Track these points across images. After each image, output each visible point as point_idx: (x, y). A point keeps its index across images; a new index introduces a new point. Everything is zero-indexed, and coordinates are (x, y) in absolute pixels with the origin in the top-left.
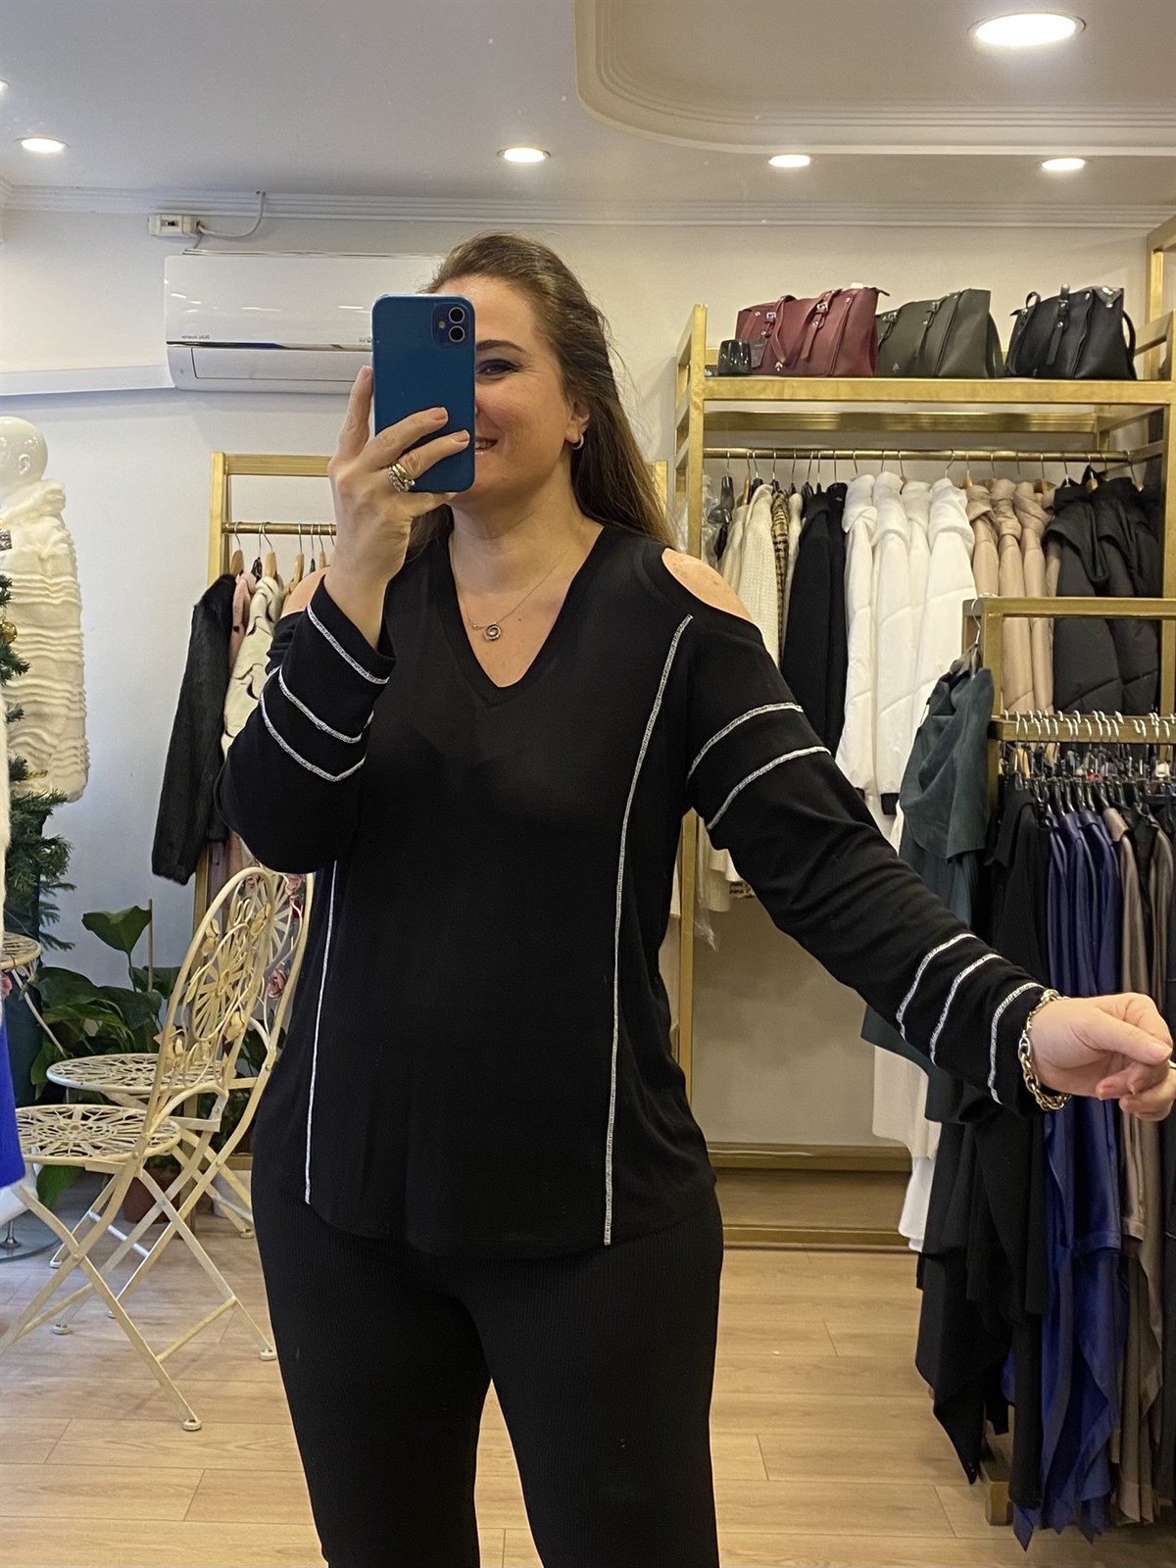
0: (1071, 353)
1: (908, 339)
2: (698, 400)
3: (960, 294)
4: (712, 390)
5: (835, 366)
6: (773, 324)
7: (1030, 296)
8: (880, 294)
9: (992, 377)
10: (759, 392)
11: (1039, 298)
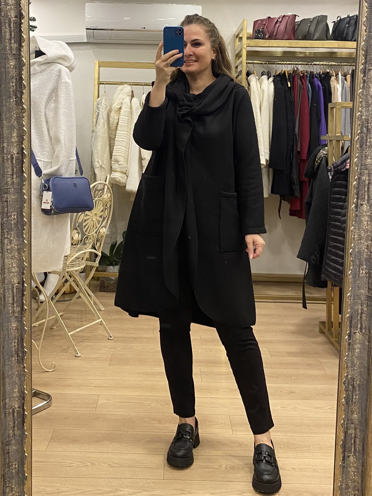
0: (350, 34)
1: (304, 29)
2: (245, 46)
3: (319, 16)
4: (249, 43)
5: (284, 37)
6: (265, 25)
7: (338, 17)
8: (297, 16)
9: (328, 40)
10: (262, 44)
11: (341, 18)
